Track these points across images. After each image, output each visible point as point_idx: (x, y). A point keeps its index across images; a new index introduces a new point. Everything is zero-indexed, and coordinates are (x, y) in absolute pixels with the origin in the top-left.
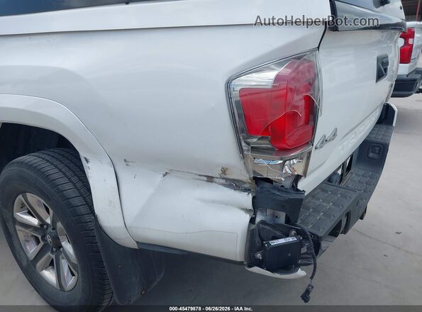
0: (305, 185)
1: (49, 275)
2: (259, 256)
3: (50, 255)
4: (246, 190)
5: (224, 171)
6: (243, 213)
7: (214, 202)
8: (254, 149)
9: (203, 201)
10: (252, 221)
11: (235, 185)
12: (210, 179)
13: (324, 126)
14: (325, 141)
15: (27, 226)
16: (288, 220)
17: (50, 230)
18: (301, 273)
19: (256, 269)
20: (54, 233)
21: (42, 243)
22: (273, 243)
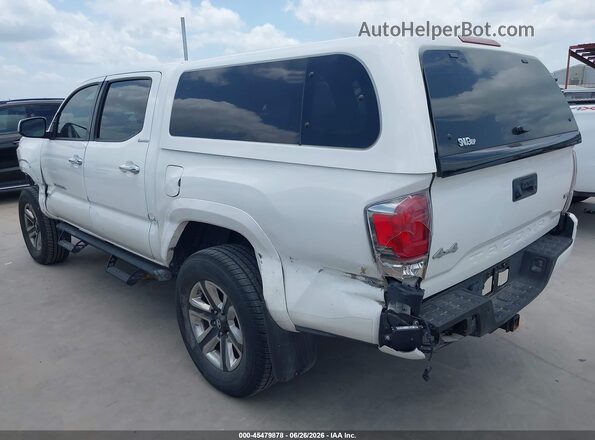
1: (214, 358)
2: (388, 337)
3: (217, 338)
4: (380, 287)
5: (363, 271)
6: (377, 304)
7: (356, 294)
8: (383, 256)
9: (348, 293)
10: (384, 310)
11: (372, 282)
12: (354, 276)
14: (442, 253)
15: (200, 311)
16: (412, 313)
17: (220, 314)
19: (385, 349)
20: (223, 318)
21: (211, 327)
22: (399, 328)
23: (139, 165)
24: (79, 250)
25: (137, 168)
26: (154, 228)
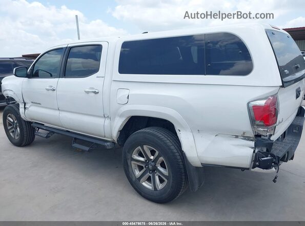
0: (274, 138)
2: (257, 163)
3: (148, 174)
4: (251, 140)
5: (244, 133)
6: (251, 149)
7: (238, 145)
9: (233, 145)
10: (254, 151)
12: (237, 137)
13: (279, 118)
14: (279, 123)
16: (267, 150)
17: (151, 162)
18: (274, 169)
19: (257, 169)
20: (153, 164)
21: (145, 169)
22: (263, 159)
23: (99, 89)
24: (49, 136)
25: (97, 91)
26: (107, 121)
